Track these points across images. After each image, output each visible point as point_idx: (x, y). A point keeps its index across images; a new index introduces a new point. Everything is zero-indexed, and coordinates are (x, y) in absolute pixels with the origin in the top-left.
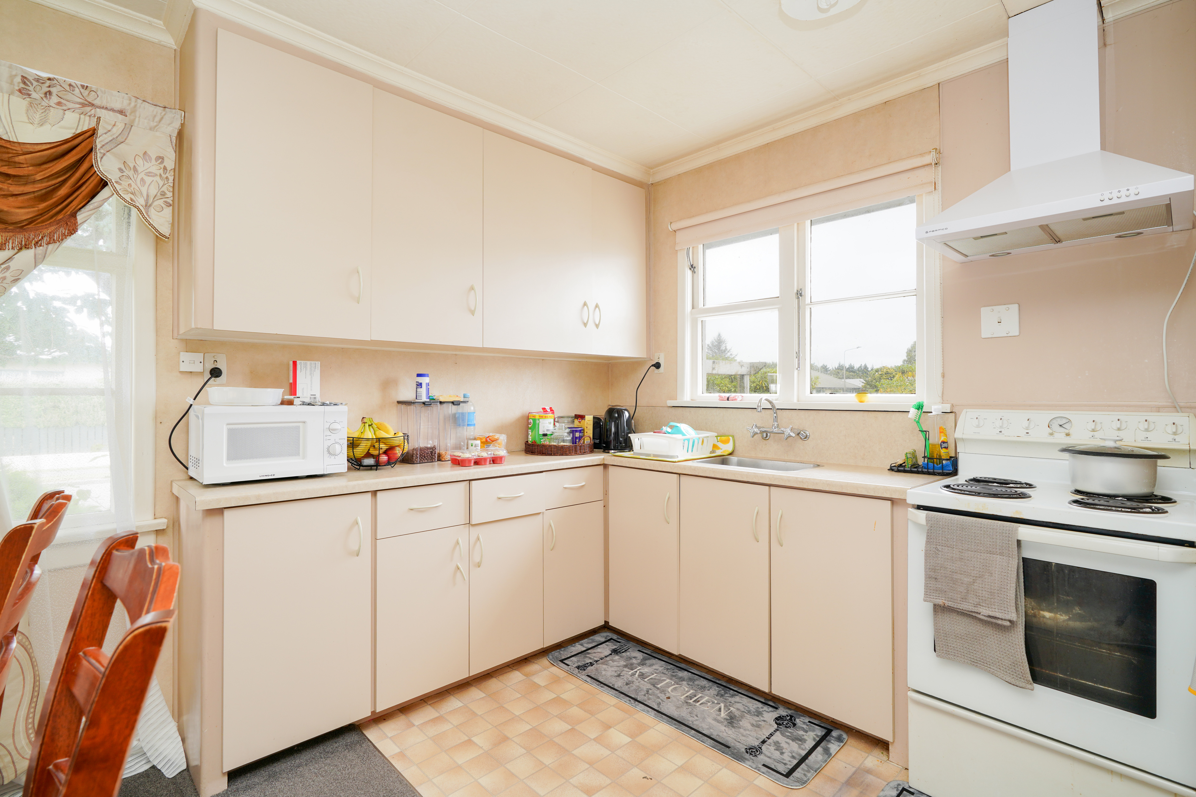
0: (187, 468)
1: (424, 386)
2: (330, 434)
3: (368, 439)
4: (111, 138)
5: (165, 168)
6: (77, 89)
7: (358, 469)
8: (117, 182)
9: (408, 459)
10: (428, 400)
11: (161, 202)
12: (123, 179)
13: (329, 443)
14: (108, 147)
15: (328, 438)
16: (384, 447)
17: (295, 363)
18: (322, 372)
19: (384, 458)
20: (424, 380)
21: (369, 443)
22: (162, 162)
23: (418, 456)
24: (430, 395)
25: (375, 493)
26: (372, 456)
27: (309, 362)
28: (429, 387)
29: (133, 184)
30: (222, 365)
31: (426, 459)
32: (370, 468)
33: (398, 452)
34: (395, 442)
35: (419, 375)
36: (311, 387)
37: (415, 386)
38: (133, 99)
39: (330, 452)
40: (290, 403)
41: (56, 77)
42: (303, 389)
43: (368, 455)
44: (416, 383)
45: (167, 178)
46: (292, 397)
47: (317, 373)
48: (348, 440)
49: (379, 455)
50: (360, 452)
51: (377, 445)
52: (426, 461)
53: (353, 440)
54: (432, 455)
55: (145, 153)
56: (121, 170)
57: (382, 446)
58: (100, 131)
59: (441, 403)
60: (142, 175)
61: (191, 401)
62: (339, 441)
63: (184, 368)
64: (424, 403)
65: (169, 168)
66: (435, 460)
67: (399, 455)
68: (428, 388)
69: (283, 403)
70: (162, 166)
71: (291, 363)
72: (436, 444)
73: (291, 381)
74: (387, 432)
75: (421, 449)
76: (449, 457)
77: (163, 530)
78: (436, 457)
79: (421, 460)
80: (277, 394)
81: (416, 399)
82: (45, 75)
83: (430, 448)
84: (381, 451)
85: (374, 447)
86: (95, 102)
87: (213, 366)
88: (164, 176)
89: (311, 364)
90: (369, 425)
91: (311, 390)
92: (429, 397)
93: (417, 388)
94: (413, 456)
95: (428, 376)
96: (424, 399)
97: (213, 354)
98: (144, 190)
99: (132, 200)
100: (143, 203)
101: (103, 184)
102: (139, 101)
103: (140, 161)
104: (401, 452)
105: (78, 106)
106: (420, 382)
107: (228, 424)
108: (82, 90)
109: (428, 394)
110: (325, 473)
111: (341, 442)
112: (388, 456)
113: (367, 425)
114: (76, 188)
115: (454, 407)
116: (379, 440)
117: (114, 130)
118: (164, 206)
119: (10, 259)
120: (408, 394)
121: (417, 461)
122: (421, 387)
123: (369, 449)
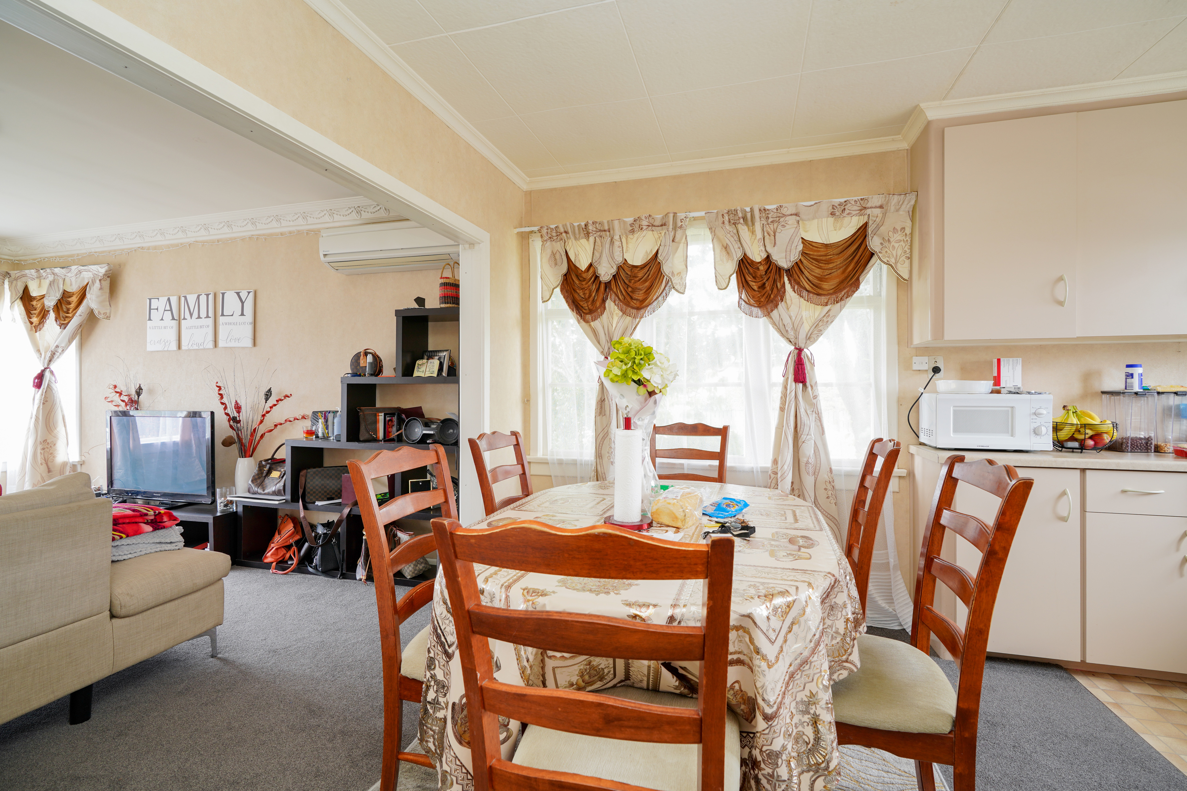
0: (918, 437)
1: (1136, 376)
2: (1035, 417)
3: (1072, 425)
4: (876, 225)
5: (906, 235)
6: (858, 202)
7: (1061, 451)
8: (879, 252)
9: (1116, 447)
10: (1142, 390)
11: (903, 258)
12: (883, 249)
13: (1035, 425)
14: (874, 232)
15: (1034, 421)
16: (1090, 433)
17: (999, 361)
18: (1023, 366)
19: (1091, 443)
20: (1137, 371)
21: (1074, 428)
22: (904, 231)
23: (1129, 445)
24: (1143, 385)
25: (1083, 470)
26: (1076, 440)
27: (1011, 359)
28: (1142, 377)
29: (888, 251)
30: (941, 365)
31: (1140, 449)
32: (1072, 450)
33: (1107, 439)
34: (1104, 429)
35: (1128, 366)
36: (1014, 379)
37: (1124, 377)
38: (887, 196)
39: (1036, 432)
40: (998, 392)
41: (848, 199)
42: (1006, 381)
43: (1072, 439)
44: (1125, 374)
45: (907, 241)
46: (998, 387)
47: (1019, 368)
48: (1053, 424)
49: (1085, 440)
50: (1064, 435)
51: (1082, 430)
52: (1139, 451)
53: (1057, 424)
54: (1147, 445)
55: (894, 228)
56: (881, 244)
57: (1087, 431)
58: (870, 223)
59: (1159, 393)
60: (893, 243)
61: (922, 390)
62: (1045, 424)
63: (915, 367)
64: (1136, 393)
65: (908, 234)
66: (1151, 451)
67: (1107, 441)
68: (1142, 379)
69: (992, 392)
70: (904, 234)
71: (996, 360)
72: (1152, 435)
73: (996, 375)
74: (1092, 418)
75: (1132, 439)
76: (1171, 449)
77: (904, 477)
78: (1153, 447)
79: (1132, 449)
80: (988, 385)
81: (1126, 389)
82: (843, 200)
83: (1145, 439)
84: (1087, 436)
85: (1079, 431)
86: (867, 206)
87: (935, 365)
88: (905, 240)
89: (1013, 360)
90: (1073, 412)
91: (1014, 381)
92: (1142, 388)
93: (1126, 379)
94: (1122, 444)
95: (1141, 367)
96: (1137, 389)
97: (934, 357)
98: (894, 253)
99: (888, 261)
100: (894, 262)
101: (872, 255)
102: (891, 196)
103: (891, 234)
104: (1110, 439)
105: (858, 212)
106: (1130, 372)
107: (954, 407)
108: (861, 202)
109: (1142, 384)
110: (1032, 449)
111: (1047, 425)
112: (1094, 441)
113: (1071, 412)
114: (857, 263)
115: (1177, 397)
116: (1085, 426)
117: (877, 219)
118: (905, 260)
119: (829, 310)
120: (1116, 383)
121: (1127, 450)
122: (1132, 378)
123: (1074, 434)
